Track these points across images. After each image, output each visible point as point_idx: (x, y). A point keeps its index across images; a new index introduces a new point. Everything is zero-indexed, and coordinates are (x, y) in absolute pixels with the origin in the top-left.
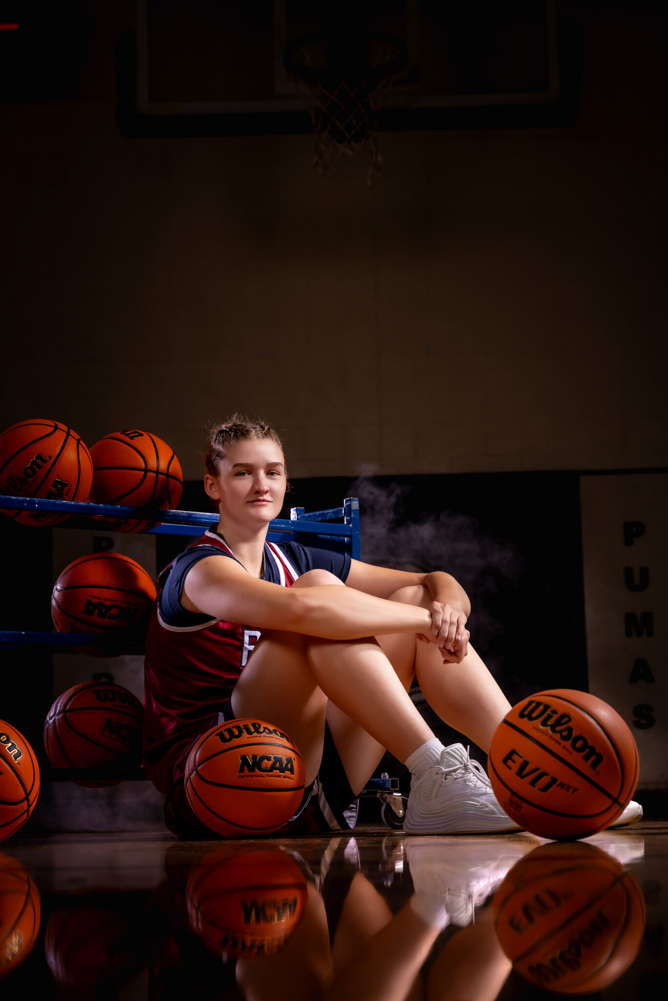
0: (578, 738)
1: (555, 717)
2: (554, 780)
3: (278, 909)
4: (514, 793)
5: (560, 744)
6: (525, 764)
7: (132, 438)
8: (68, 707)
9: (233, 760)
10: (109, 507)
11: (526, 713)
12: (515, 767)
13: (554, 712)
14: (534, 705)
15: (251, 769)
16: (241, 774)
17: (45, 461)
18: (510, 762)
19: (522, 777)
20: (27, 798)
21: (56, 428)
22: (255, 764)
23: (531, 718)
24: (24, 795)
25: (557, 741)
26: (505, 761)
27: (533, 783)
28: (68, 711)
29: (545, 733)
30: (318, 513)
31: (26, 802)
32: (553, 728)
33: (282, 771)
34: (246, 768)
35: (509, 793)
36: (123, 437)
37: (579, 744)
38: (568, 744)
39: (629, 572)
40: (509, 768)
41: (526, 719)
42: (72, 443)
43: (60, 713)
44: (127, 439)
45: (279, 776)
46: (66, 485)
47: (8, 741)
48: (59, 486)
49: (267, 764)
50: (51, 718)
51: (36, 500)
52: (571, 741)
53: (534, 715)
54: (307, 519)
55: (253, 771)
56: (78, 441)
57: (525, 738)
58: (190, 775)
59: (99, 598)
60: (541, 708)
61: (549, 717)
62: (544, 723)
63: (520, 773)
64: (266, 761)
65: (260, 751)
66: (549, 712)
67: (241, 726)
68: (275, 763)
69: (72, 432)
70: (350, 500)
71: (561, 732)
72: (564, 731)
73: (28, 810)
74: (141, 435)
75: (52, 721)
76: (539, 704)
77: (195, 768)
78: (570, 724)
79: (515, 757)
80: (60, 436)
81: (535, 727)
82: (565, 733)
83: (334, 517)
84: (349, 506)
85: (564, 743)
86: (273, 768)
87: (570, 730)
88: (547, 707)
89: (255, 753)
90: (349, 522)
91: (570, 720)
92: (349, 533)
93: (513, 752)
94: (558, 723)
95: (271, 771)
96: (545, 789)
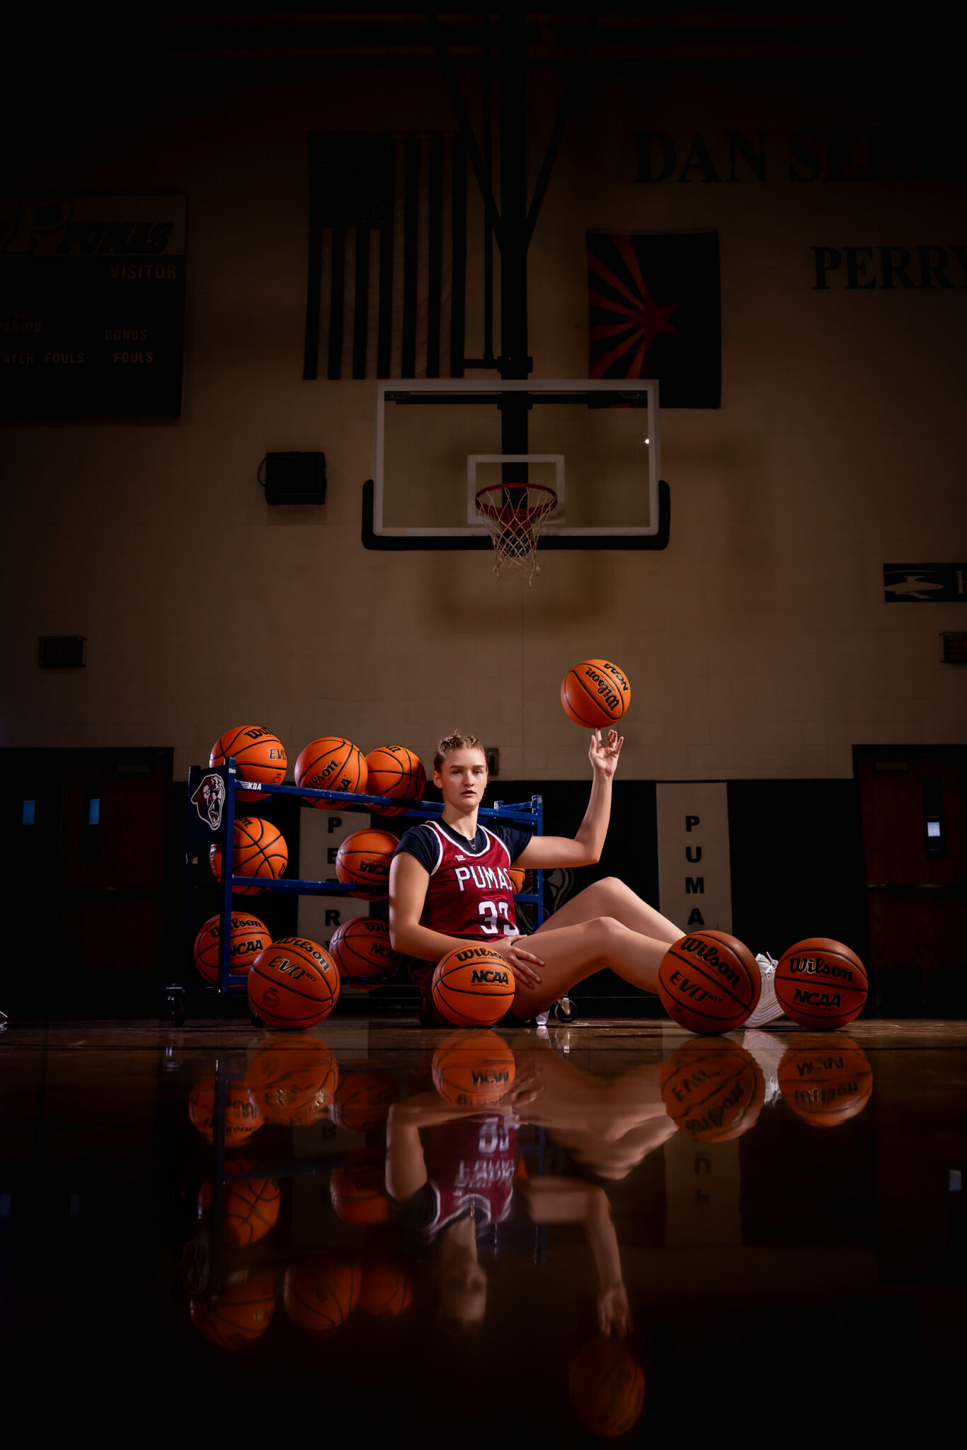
0: (724, 964)
1: (707, 950)
2: (706, 993)
3: (496, 1078)
4: (677, 1001)
5: (710, 968)
6: (686, 981)
7: (393, 751)
8: (347, 934)
9: (468, 972)
10: (378, 797)
11: (686, 946)
12: (679, 984)
13: (706, 946)
14: (691, 941)
15: (480, 980)
16: (474, 983)
17: (336, 766)
18: (675, 980)
19: (684, 990)
20: (332, 997)
21: (344, 743)
22: (482, 977)
23: (690, 950)
24: (330, 995)
25: (708, 967)
26: (672, 979)
27: (691, 995)
28: (347, 937)
29: (701, 961)
30: (513, 805)
31: (331, 1000)
32: (705, 957)
33: (500, 982)
34: (476, 979)
35: (674, 1002)
36: (387, 750)
37: (724, 968)
38: (716, 968)
39: (688, 850)
40: (675, 984)
41: (686, 950)
42: (355, 753)
43: (341, 938)
44: (390, 752)
45: (499, 985)
46: (350, 782)
47: (320, 957)
48: (346, 783)
49: (490, 976)
50: (334, 942)
51: (331, 792)
52: (718, 966)
53: (692, 948)
54: (507, 808)
55: (481, 981)
56: (359, 752)
57: (686, 964)
58: (437, 983)
59: (370, 860)
60: (697, 943)
61: (702, 950)
62: (699, 954)
63: (682, 988)
64: (490, 974)
65: (486, 968)
66: (702, 946)
67: (473, 950)
68: (496, 976)
69: (354, 746)
70: (536, 797)
71: (711, 960)
72: (713, 959)
73: (332, 1005)
74: (399, 749)
75: (335, 943)
76: (695, 940)
77: (441, 978)
78: (717, 954)
79: (679, 977)
80: (347, 748)
81: (693, 956)
82: (714, 961)
83: (524, 808)
84: (536, 801)
85: (713, 968)
86: (494, 979)
87: (717, 958)
88: (700, 943)
89: (482, 969)
90: (535, 812)
91: (717, 952)
92: (535, 819)
93: (677, 973)
94: (709, 953)
95: (493, 981)
96: (699, 999)
